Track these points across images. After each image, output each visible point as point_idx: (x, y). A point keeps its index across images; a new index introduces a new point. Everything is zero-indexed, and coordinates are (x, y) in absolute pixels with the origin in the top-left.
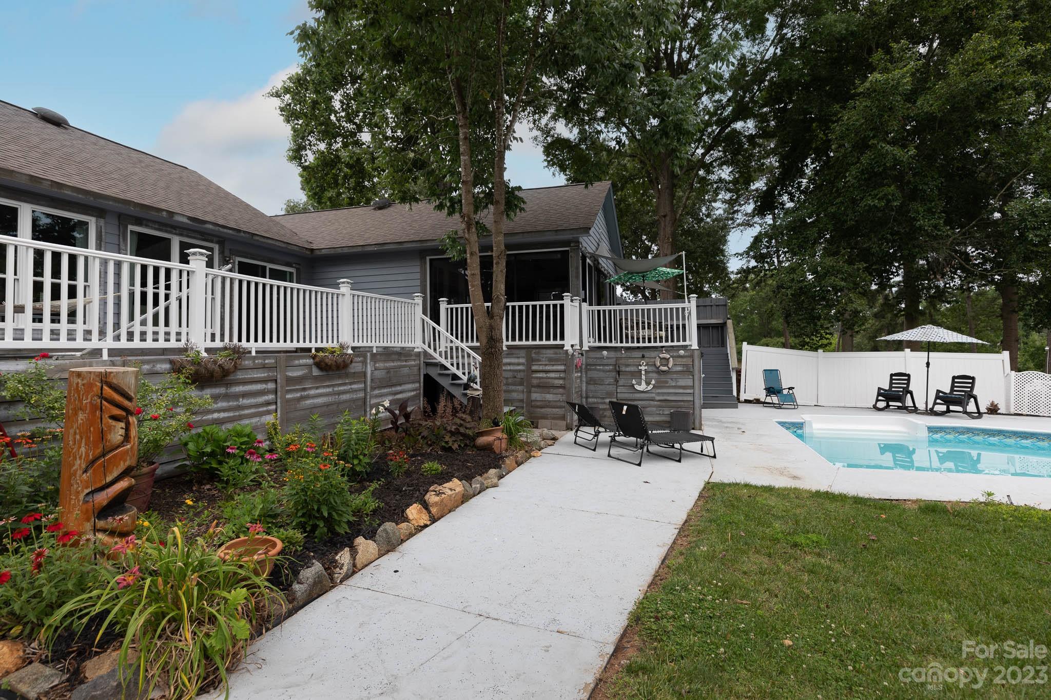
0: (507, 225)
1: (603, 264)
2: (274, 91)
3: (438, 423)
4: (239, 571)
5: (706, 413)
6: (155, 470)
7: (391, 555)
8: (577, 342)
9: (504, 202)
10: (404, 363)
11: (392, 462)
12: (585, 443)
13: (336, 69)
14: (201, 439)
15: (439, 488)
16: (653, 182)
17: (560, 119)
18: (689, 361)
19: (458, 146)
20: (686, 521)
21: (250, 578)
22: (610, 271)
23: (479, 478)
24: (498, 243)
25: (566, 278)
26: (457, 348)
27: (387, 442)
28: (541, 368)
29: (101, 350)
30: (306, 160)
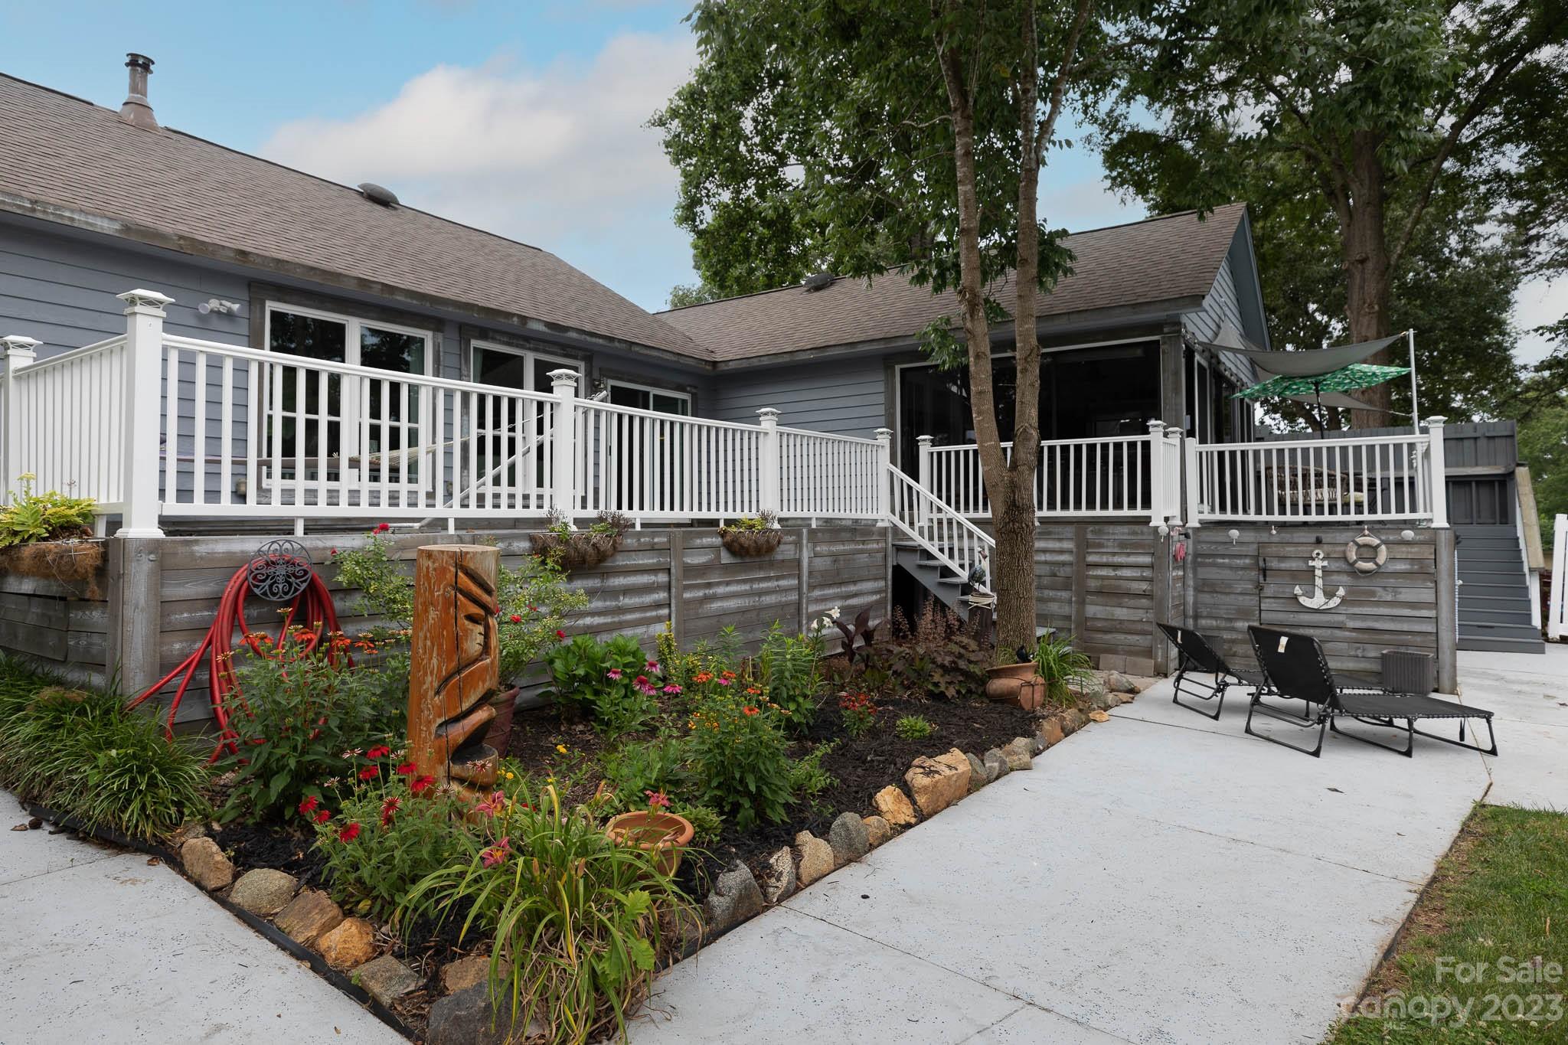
0: (1040, 301)
1: (1228, 364)
2: (656, 117)
3: (921, 651)
4: (638, 863)
5: (1466, 659)
6: (514, 697)
7: (853, 869)
8: (1175, 511)
9: (1036, 260)
10: (861, 547)
11: (848, 712)
12: (1197, 703)
13: (747, 68)
14: (570, 656)
15: (929, 762)
16: (1335, 195)
17: (1139, 97)
18: (1427, 552)
19: (953, 169)
20: (1434, 880)
21: (653, 877)
22: (1242, 376)
23: (996, 751)
24: (1025, 333)
25: (1154, 394)
26: (950, 522)
27: (836, 677)
28: (1104, 559)
29: (446, 520)
30: (701, 221)
